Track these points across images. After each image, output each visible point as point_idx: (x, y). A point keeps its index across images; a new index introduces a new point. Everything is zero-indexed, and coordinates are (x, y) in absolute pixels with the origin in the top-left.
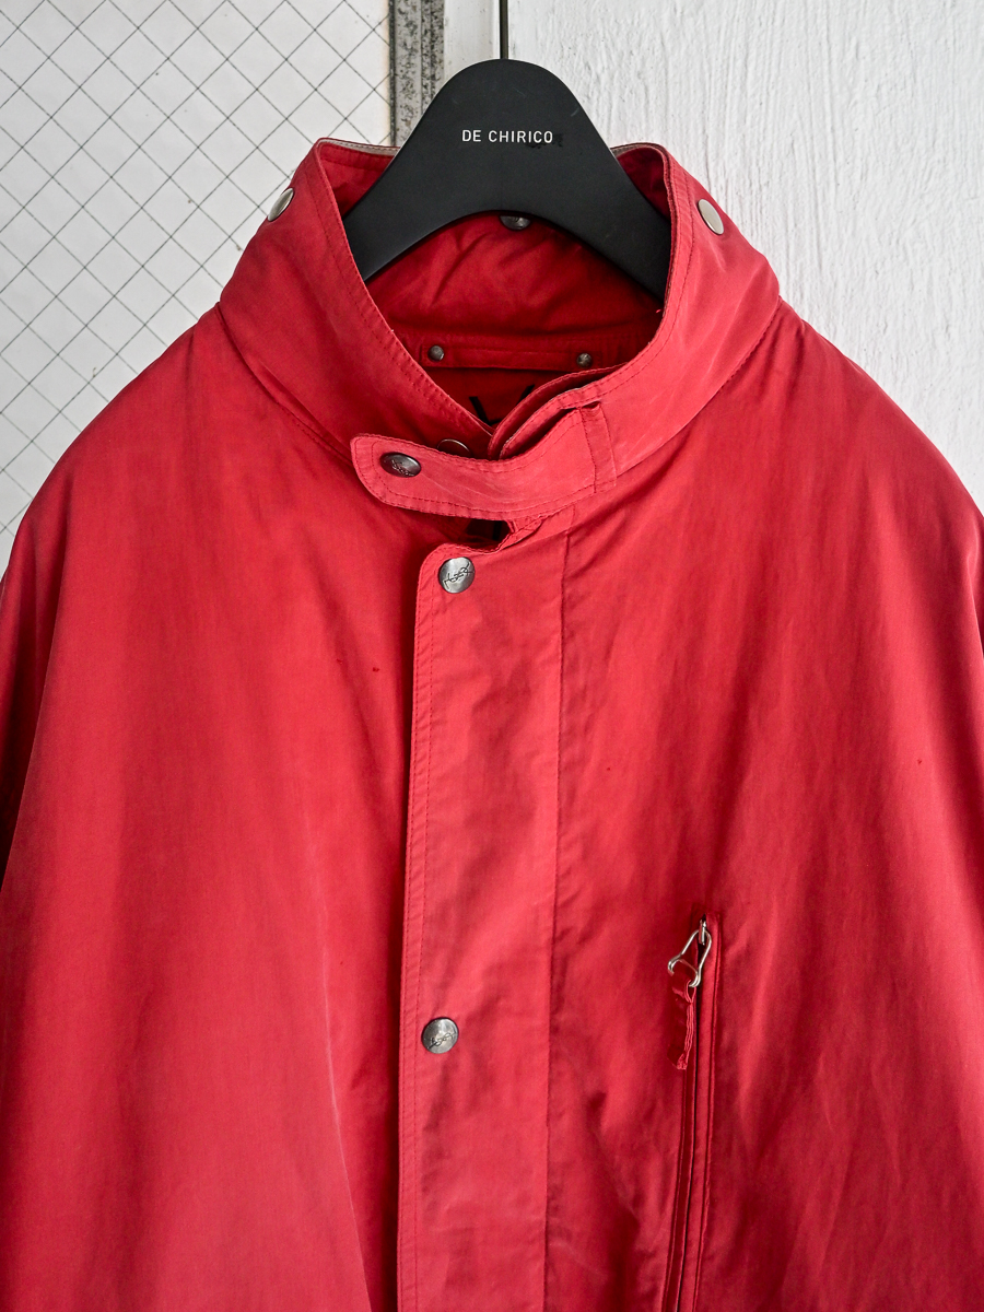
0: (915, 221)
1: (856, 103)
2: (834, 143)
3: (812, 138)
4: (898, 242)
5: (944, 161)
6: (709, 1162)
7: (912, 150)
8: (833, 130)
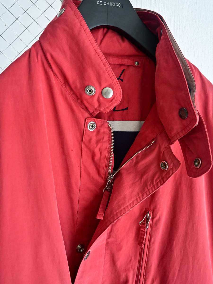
0: (195, 39)
1: (184, 8)
2: (179, 18)
3: (174, 16)
4: (192, 44)
5: (202, 25)
6: (145, 270)
7: (195, 21)
8: (179, 14)
